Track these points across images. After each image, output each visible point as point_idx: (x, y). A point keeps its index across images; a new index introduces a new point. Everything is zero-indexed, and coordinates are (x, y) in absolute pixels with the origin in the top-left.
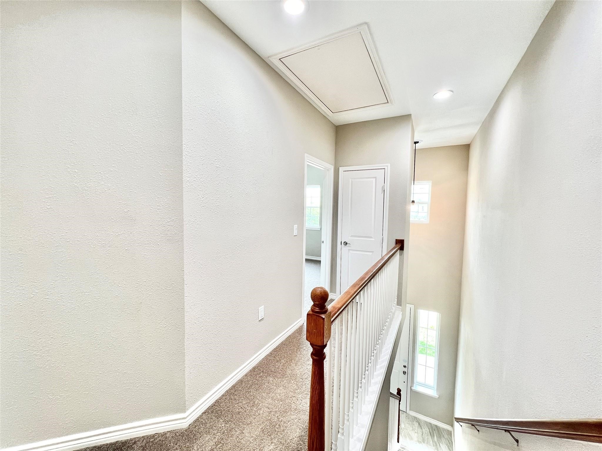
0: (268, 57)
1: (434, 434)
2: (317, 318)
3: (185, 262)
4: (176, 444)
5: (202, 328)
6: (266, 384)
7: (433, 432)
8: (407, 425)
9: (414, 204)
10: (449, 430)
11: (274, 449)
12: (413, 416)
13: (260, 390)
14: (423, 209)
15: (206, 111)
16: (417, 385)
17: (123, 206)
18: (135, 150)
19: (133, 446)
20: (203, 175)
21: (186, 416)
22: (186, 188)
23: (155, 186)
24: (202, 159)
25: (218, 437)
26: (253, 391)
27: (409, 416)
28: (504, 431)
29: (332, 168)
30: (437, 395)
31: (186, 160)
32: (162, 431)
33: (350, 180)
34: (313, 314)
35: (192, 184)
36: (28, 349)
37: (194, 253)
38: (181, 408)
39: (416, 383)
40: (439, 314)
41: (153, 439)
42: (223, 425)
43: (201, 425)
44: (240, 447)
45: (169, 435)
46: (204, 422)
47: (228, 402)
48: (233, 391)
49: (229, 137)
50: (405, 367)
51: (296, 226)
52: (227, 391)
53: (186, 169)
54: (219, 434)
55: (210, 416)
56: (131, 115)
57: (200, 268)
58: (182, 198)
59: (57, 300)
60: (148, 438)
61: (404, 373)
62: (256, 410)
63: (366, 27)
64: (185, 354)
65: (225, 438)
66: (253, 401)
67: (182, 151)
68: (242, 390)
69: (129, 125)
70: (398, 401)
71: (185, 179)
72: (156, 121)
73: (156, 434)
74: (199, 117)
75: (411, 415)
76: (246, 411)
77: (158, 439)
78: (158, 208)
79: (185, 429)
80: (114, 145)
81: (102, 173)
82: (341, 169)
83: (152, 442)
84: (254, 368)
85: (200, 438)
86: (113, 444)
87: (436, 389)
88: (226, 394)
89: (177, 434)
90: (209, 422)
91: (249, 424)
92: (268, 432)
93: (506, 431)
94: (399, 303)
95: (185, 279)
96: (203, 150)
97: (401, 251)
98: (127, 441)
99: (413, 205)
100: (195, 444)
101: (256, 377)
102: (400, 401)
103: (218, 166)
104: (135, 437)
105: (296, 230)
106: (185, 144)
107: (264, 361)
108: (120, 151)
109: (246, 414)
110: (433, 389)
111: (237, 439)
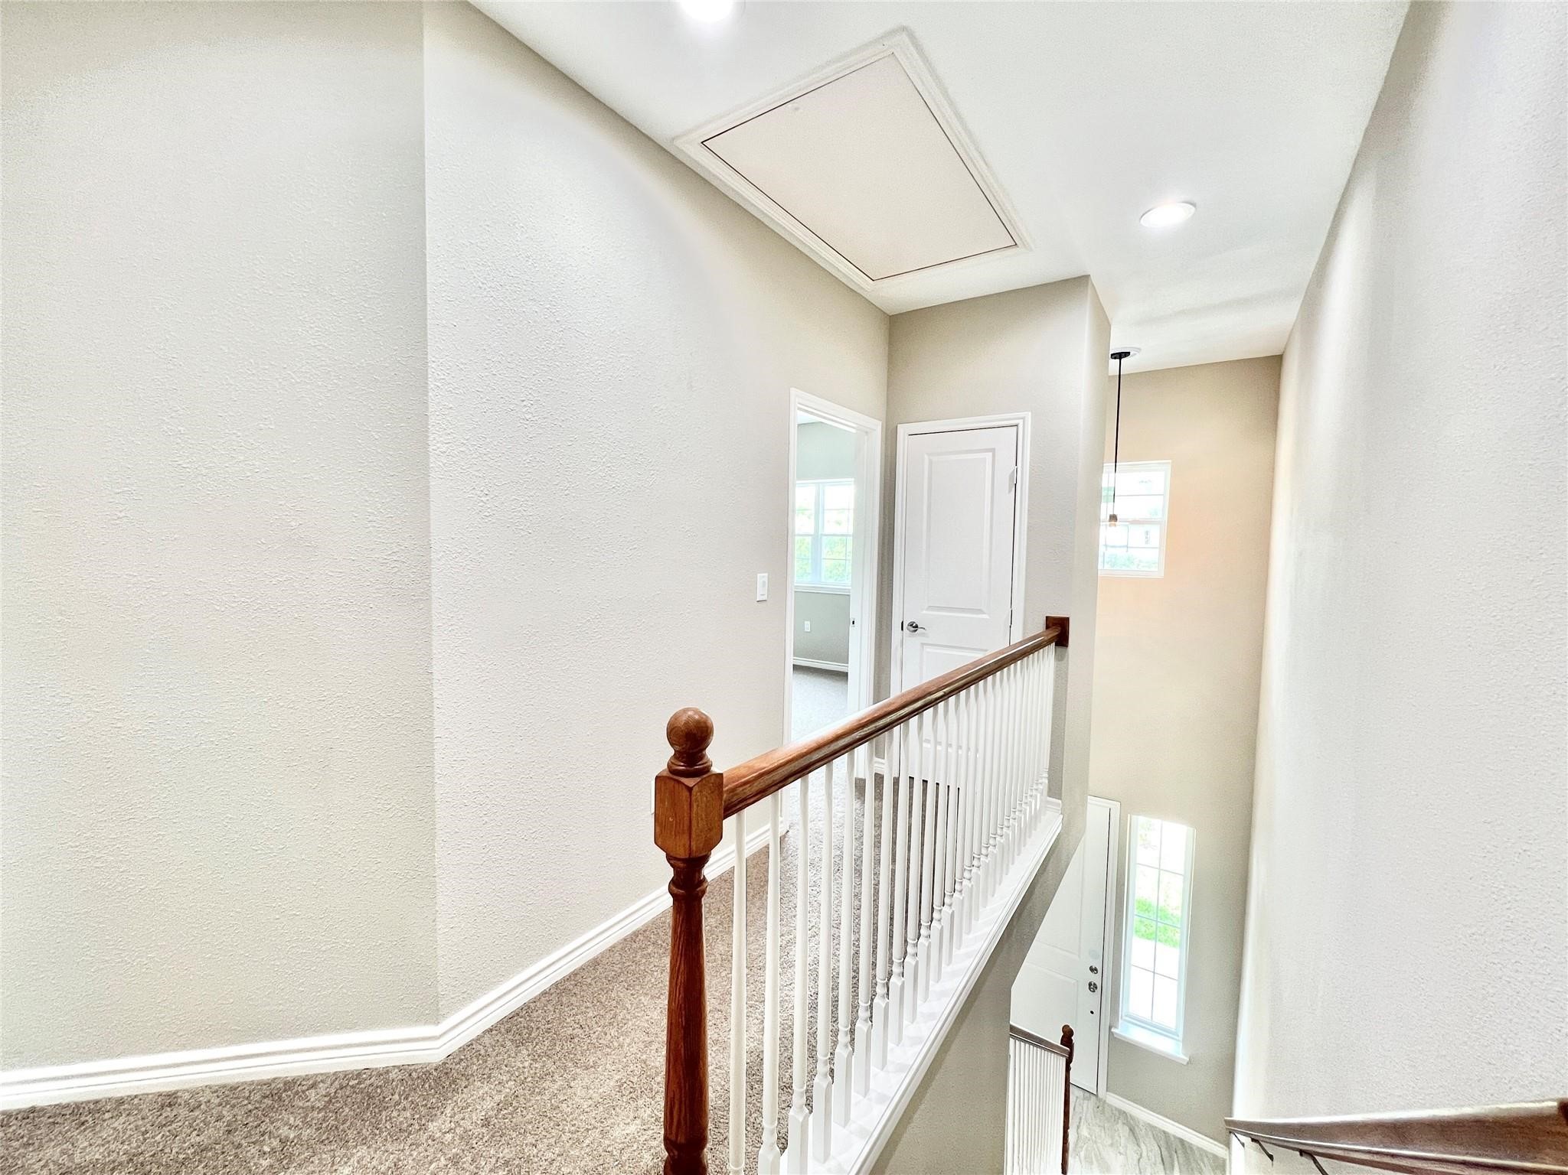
0: (673, 139)
1: (1173, 1161)
2: (677, 786)
3: (435, 651)
4: (406, 1098)
5: (486, 819)
6: (655, 973)
7: (1171, 1157)
8: (1097, 1130)
9: (1115, 525)
10: (1219, 1155)
11: (638, 1132)
12: (1116, 1109)
13: (637, 988)
14: (1147, 538)
15: (495, 279)
16: (1130, 1025)
17: (287, 513)
18: (314, 378)
19: (307, 1092)
20: (485, 438)
21: (438, 1034)
22: (437, 469)
23: (362, 465)
24: (484, 400)
25: (508, 1090)
26: (618, 991)
27: (1106, 1106)
28: (1298, 1153)
29: (877, 428)
30: (1185, 1055)
31: (438, 400)
32: (381, 1065)
33: (926, 456)
34: (671, 778)
35: (454, 459)
36: (78, 844)
37: (462, 631)
38: (427, 1012)
39: (1127, 1018)
40: (1192, 829)
41: (356, 1082)
42: (526, 1064)
43: (475, 1060)
44: (554, 1119)
45: (395, 1076)
46: (482, 1052)
47: (552, 1009)
48: (569, 985)
49: (561, 345)
50: (1093, 970)
51: (762, 578)
52: (556, 985)
53: (438, 422)
54: (513, 1083)
55: (500, 1040)
56: (305, 295)
57: (477, 669)
58: (428, 495)
59: (139, 732)
60: (345, 1077)
61: (1092, 987)
62: (616, 1034)
63: (904, 37)
64: (437, 879)
65: (524, 1095)
66: (612, 1012)
67: (427, 379)
68: (593, 982)
69: (301, 318)
70: (1064, 1059)
71: (434, 448)
72: (366, 307)
73: (365, 1071)
74: (474, 295)
75: (1109, 1105)
76: (591, 1035)
77: (368, 1082)
78: (370, 518)
79: (434, 1065)
80: (267, 367)
81: (239, 434)
82: (903, 430)
83: (352, 1087)
84: (636, 934)
85: (465, 1090)
86: (265, 1084)
87: (1181, 1038)
88: (552, 991)
89: (414, 1075)
90: (494, 1053)
91: (592, 1067)
92: (632, 1090)
93: (1302, 1153)
94: (1055, 789)
95: (435, 695)
96: (487, 376)
97: (1060, 649)
98: (298, 1080)
99: (1113, 527)
100: (450, 1102)
101: (634, 955)
102: (1069, 1062)
103: (530, 416)
104: (317, 1072)
105: (764, 586)
106: (434, 362)
107: (663, 919)
108: (280, 380)
109: (589, 1041)
110: (1173, 1038)
111: (553, 1101)
